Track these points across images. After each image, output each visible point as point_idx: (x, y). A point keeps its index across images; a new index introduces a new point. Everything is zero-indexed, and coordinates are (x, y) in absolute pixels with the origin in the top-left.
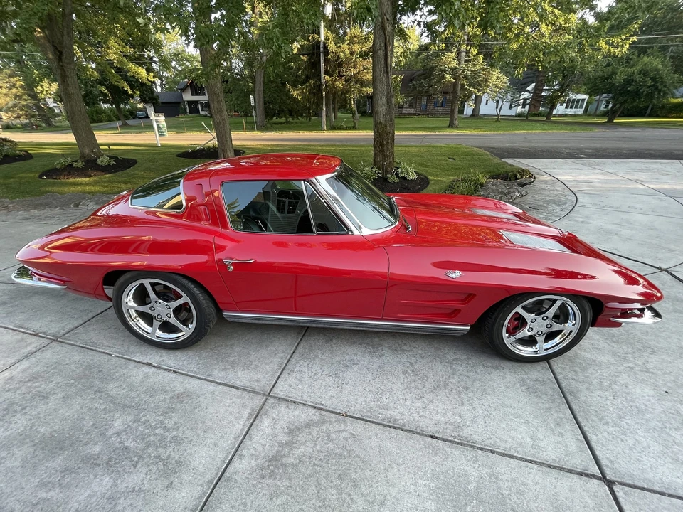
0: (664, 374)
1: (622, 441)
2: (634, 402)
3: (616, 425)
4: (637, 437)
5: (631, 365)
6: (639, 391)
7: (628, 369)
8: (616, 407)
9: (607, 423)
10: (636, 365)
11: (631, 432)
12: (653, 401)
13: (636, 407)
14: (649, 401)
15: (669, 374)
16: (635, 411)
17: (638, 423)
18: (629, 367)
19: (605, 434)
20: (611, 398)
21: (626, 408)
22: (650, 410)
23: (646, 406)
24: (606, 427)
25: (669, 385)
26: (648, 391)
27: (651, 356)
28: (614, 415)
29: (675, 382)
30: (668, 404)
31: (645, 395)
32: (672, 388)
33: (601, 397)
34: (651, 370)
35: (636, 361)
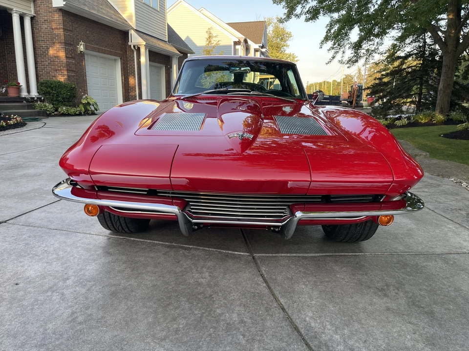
0: (36, 300)
1: (13, 236)
2: (30, 257)
3: (25, 239)
4: (7, 243)
5: (69, 282)
6: (37, 267)
7: (66, 276)
8: (36, 247)
9: (29, 237)
10: (67, 286)
11: (13, 242)
12: (19, 268)
13: (25, 256)
14: (22, 266)
15: (32, 305)
16: (23, 253)
17: (14, 249)
18: (68, 279)
19: (24, 233)
20: (46, 249)
21: (30, 251)
22: (15, 262)
23: (21, 262)
24: (28, 235)
25: (21, 293)
26: (31, 273)
27: (69, 311)
28: (31, 243)
29: (20, 300)
30: (8, 275)
31: (30, 268)
32: (17, 291)
33: (51, 245)
34: (49, 293)
35: (71, 290)
